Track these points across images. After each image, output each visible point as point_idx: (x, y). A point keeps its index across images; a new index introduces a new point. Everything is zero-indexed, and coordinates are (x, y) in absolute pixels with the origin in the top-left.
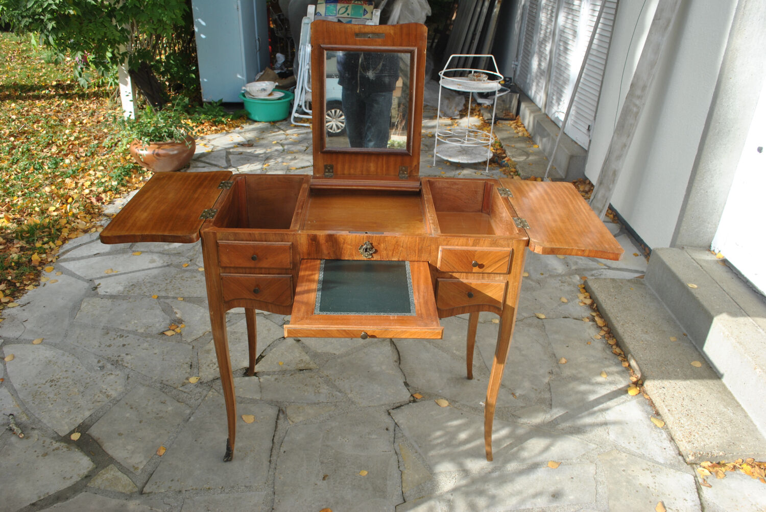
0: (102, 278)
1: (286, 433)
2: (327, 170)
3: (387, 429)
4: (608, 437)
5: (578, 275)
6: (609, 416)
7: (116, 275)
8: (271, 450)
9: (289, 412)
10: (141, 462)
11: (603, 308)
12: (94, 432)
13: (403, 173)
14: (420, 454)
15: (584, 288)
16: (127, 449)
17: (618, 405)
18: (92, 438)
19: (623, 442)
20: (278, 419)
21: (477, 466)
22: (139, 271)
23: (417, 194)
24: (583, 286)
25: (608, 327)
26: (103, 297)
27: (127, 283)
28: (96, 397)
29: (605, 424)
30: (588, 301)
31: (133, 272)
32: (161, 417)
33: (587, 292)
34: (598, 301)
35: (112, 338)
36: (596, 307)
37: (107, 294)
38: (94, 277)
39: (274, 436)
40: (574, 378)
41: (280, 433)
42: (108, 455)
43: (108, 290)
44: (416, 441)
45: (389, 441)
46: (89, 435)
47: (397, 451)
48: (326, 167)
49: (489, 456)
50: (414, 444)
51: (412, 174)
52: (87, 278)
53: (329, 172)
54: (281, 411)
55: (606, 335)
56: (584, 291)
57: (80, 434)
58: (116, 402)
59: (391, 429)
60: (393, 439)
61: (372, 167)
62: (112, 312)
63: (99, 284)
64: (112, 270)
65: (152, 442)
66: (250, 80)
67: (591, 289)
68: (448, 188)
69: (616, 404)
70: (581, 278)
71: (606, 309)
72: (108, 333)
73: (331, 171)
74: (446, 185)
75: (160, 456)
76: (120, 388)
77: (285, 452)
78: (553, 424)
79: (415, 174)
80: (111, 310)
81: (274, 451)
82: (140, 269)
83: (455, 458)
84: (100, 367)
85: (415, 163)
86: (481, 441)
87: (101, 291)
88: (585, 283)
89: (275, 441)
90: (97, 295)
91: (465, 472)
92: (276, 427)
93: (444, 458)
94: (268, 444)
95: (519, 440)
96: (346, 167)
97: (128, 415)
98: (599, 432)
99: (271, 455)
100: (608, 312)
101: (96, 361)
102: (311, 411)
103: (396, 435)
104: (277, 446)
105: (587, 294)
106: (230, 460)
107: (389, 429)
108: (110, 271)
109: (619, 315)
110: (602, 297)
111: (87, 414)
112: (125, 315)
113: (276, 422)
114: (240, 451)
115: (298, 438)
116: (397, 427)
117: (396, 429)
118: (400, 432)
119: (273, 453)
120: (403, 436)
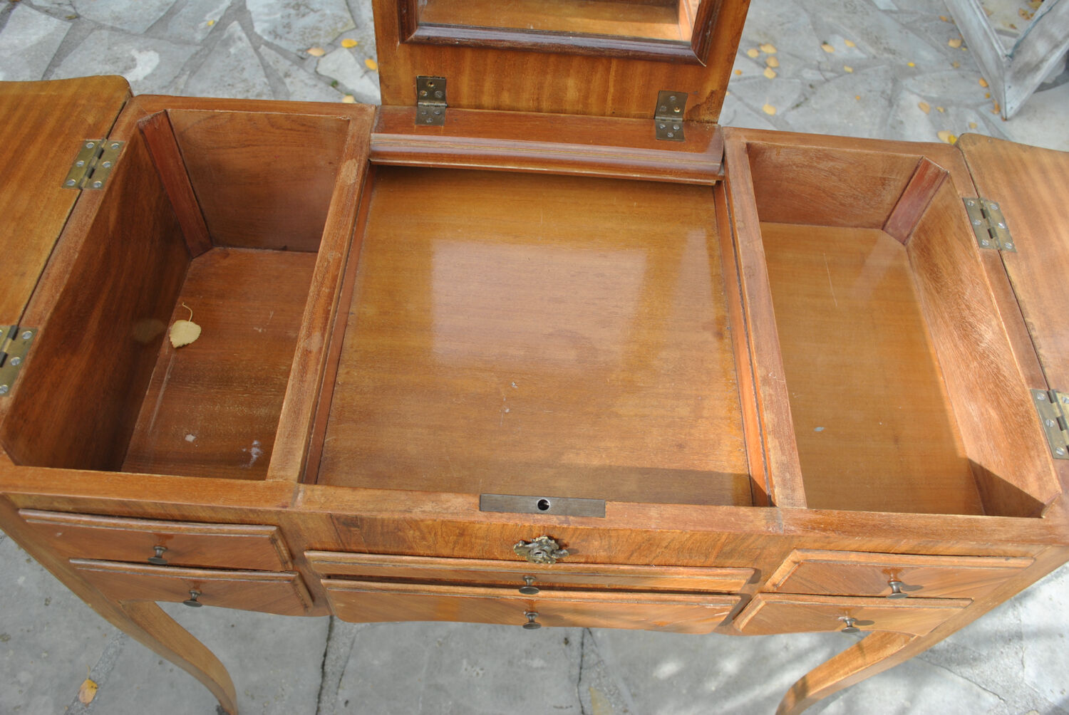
1: (352, 648)
2: (425, 94)
3: (566, 641)
4: (1020, 674)
8: (319, 696)
13: (670, 112)
16: (19, 682)
29: (1017, 636)
39: (325, 655)
44: (626, 679)
45: (570, 677)
47: (585, 707)
48: (421, 83)
50: (622, 686)
53: (432, 97)
59: (575, 640)
60: (577, 670)
61: (572, 87)
65: (71, 661)
73: (438, 94)
75: (87, 705)
77: (347, 702)
79: (707, 118)
81: (324, 698)
85: (711, 86)
89: (328, 668)
94: (311, 678)
96: (488, 85)
97: (21, 580)
99: (318, 710)
103: (586, 658)
104: (331, 682)
107: (571, 639)
114: (253, 698)
115: (376, 662)
116: (588, 636)
117: (585, 641)
118: (593, 651)
119: (322, 705)
120: (600, 662)
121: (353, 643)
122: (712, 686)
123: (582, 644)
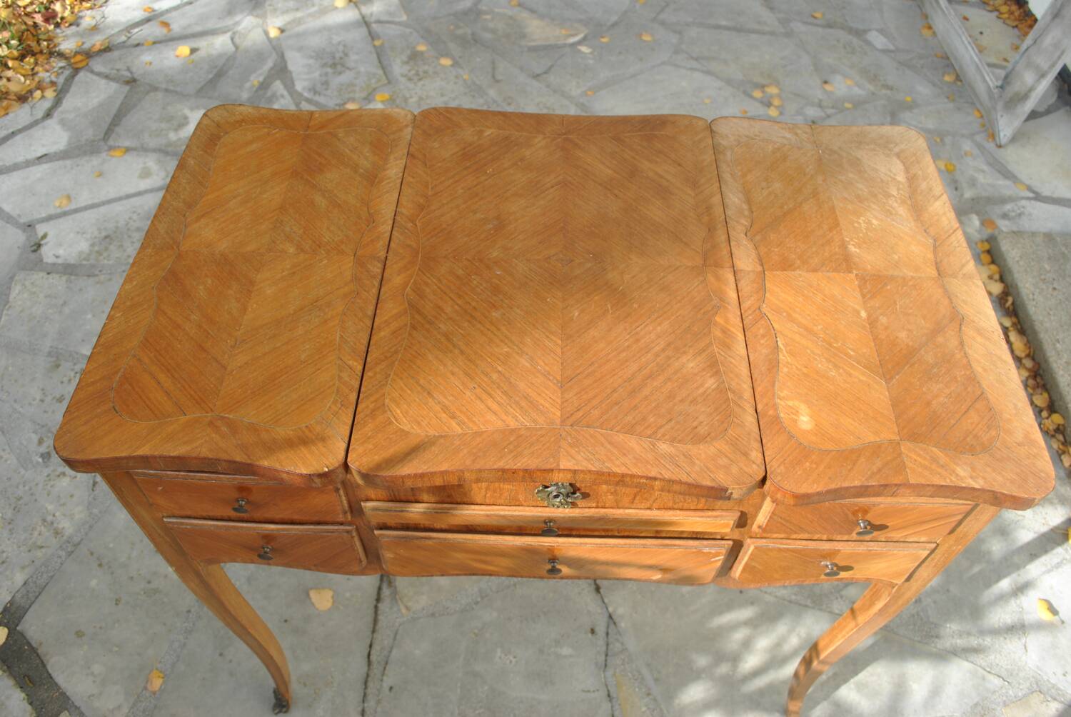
0: (49, 218)
1: (395, 639)
3: (593, 631)
4: (1024, 658)
5: (977, 214)
6: (1031, 607)
7: (76, 211)
8: (366, 683)
10: (119, 707)
11: (1027, 315)
12: (32, 627)
14: (655, 700)
15: (989, 252)
16: (92, 674)
17: (1049, 571)
18: (29, 644)
19: (1053, 674)
20: (378, 600)
22: (120, 199)
24: (987, 246)
25: (1033, 359)
26: (51, 270)
27: (96, 233)
28: (36, 533)
29: (1021, 628)
30: (997, 289)
31: (109, 202)
32: (156, 591)
33: (993, 262)
34: (1018, 294)
35: (65, 379)
36: (1012, 306)
37: (60, 261)
38: (38, 216)
39: (371, 646)
41: (383, 639)
42: (56, 686)
43: (61, 252)
44: (648, 665)
45: (596, 664)
46: (22, 635)
47: (612, 691)
50: (645, 671)
52: (22, 221)
54: (385, 578)
55: (1031, 382)
56: (986, 258)
57: (6, 630)
58: (72, 547)
59: (601, 630)
60: (603, 658)
62: (67, 310)
63: (45, 236)
64: (69, 198)
65: (140, 655)
67: (1005, 260)
69: (1044, 569)
70: (983, 223)
71: (1034, 318)
72: (58, 366)
75: (154, 693)
76: (80, 513)
77: (391, 688)
80: (65, 303)
81: (370, 684)
82: (122, 194)
84: (42, 456)
87: (48, 254)
88: (992, 240)
89: (373, 658)
90: (38, 265)
92: (375, 621)
94: (357, 667)
97: (94, 583)
98: (1010, 648)
99: (365, 695)
100: (1038, 326)
101: (35, 438)
103: (611, 647)
104: (376, 670)
105: (993, 267)
106: (286, 712)
107: (597, 629)
108: (65, 202)
109: (1060, 336)
110: (1027, 285)
111: (19, 578)
112: (89, 316)
113: (376, 607)
114: (305, 685)
115: (417, 652)
116: (612, 626)
117: (610, 631)
118: (617, 640)
119: (369, 691)
120: (624, 650)
121: (396, 634)
123: (607, 634)
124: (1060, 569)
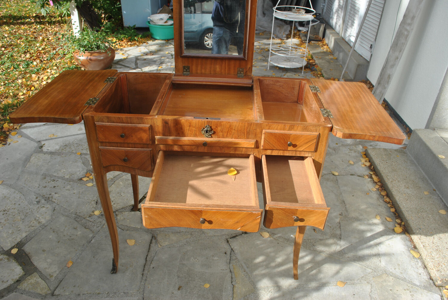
0: (46, 140)
1: (156, 254)
2: (185, 70)
3: (225, 253)
4: (380, 264)
5: (361, 145)
6: (382, 249)
7: (56, 138)
8: (144, 266)
9: (159, 238)
10: (55, 272)
11: (378, 169)
12: (27, 248)
13: (241, 73)
14: (247, 273)
15: (365, 154)
16: (47, 262)
17: (388, 240)
18: (25, 253)
19: (391, 269)
20: (151, 243)
21: (287, 283)
22: (71, 136)
23: (250, 89)
24: (364, 153)
25: (381, 183)
26: (45, 153)
27: (62, 144)
28: (32, 223)
29: (378, 255)
30: (368, 164)
31: (67, 136)
32: (73, 239)
33: (367, 157)
34: (375, 164)
35: (47, 182)
36: (373, 168)
37: (49, 151)
38: (42, 139)
39: (147, 256)
40: (357, 219)
41: (152, 254)
42: (34, 265)
43: (49, 149)
44: (245, 263)
45: (226, 262)
46: (23, 250)
47: (231, 270)
48: (184, 68)
49: (295, 277)
50: (243, 265)
51: (247, 74)
52: (37, 140)
53: (186, 71)
54: (154, 237)
55: (380, 188)
56: (365, 156)
57: (17, 249)
58: (44, 227)
59: (228, 253)
60: (229, 261)
61: (218, 68)
62: (50, 164)
63: (44, 144)
64: (54, 135)
65: (65, 257)
66: (154, 13)
67: (370, 155)
68: (273, 84)
69: (386, 239)
70: (363, 147)
71: (380, 170)
72: (45, 178)
73: (188, 70)
74: (271, 82)
75: (69, 268)
76: (48, 217)
77: (153, 268)
78: (342, 253)
79: (249, 74)
80: (49, 162)
81: (146, 267)
82: (72, 134)
83: (272, 277)
84: (37, 202)
85: (249, 66)
86: (291, 265)
87: (45, 149)
88: (366, 151)
89: (148, 259)
90: (42, 152)
91: (278, 287)
92: (149, 249)
93: (264, 276)
94: (142, 261)
95: (317, 265)
96: (199, 68)
97: (51, 237)
98: (374, 261)
99: (144, 269)
100: (381, 172)
101: (35, 197)
102: (174, 238)
103: (232, 258)
104: (148, 263)
105: (367, 159)
106: (115, 273)
107: (227, 253)
108: (52, 136)
109: (389, 175)
110: (377, 162)
111: (24, 235)
112: (58, 165)
113: (150, 245)
114: (123, 266)
115: (163, 257)
116: (233, 252)
117: (232, 253)
118: (234, 256)
119: (145, 268)
120: (236, 259)
121: (156, 253)
122: (273, 264)
123: (231, 254)
124: (392, 239)
